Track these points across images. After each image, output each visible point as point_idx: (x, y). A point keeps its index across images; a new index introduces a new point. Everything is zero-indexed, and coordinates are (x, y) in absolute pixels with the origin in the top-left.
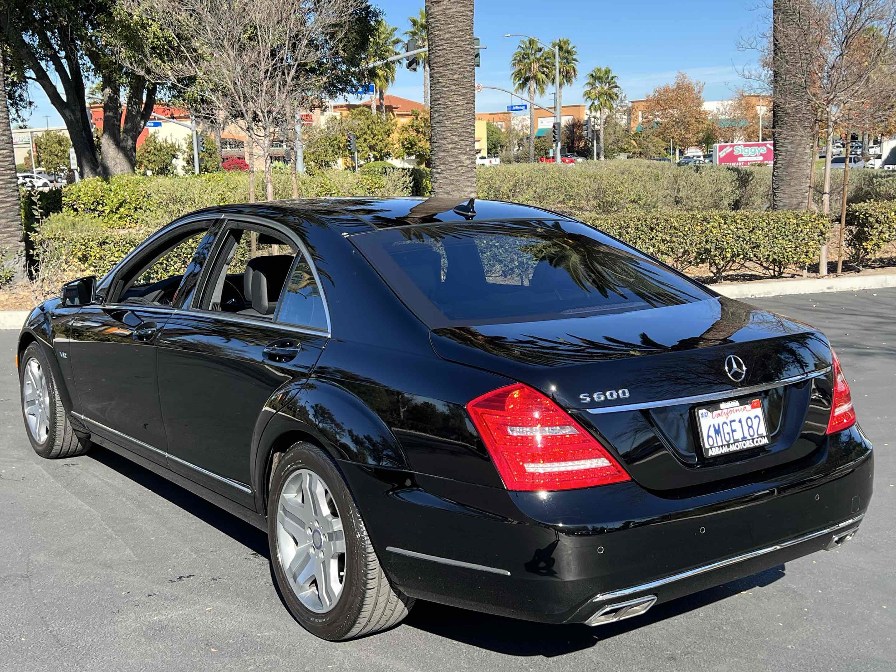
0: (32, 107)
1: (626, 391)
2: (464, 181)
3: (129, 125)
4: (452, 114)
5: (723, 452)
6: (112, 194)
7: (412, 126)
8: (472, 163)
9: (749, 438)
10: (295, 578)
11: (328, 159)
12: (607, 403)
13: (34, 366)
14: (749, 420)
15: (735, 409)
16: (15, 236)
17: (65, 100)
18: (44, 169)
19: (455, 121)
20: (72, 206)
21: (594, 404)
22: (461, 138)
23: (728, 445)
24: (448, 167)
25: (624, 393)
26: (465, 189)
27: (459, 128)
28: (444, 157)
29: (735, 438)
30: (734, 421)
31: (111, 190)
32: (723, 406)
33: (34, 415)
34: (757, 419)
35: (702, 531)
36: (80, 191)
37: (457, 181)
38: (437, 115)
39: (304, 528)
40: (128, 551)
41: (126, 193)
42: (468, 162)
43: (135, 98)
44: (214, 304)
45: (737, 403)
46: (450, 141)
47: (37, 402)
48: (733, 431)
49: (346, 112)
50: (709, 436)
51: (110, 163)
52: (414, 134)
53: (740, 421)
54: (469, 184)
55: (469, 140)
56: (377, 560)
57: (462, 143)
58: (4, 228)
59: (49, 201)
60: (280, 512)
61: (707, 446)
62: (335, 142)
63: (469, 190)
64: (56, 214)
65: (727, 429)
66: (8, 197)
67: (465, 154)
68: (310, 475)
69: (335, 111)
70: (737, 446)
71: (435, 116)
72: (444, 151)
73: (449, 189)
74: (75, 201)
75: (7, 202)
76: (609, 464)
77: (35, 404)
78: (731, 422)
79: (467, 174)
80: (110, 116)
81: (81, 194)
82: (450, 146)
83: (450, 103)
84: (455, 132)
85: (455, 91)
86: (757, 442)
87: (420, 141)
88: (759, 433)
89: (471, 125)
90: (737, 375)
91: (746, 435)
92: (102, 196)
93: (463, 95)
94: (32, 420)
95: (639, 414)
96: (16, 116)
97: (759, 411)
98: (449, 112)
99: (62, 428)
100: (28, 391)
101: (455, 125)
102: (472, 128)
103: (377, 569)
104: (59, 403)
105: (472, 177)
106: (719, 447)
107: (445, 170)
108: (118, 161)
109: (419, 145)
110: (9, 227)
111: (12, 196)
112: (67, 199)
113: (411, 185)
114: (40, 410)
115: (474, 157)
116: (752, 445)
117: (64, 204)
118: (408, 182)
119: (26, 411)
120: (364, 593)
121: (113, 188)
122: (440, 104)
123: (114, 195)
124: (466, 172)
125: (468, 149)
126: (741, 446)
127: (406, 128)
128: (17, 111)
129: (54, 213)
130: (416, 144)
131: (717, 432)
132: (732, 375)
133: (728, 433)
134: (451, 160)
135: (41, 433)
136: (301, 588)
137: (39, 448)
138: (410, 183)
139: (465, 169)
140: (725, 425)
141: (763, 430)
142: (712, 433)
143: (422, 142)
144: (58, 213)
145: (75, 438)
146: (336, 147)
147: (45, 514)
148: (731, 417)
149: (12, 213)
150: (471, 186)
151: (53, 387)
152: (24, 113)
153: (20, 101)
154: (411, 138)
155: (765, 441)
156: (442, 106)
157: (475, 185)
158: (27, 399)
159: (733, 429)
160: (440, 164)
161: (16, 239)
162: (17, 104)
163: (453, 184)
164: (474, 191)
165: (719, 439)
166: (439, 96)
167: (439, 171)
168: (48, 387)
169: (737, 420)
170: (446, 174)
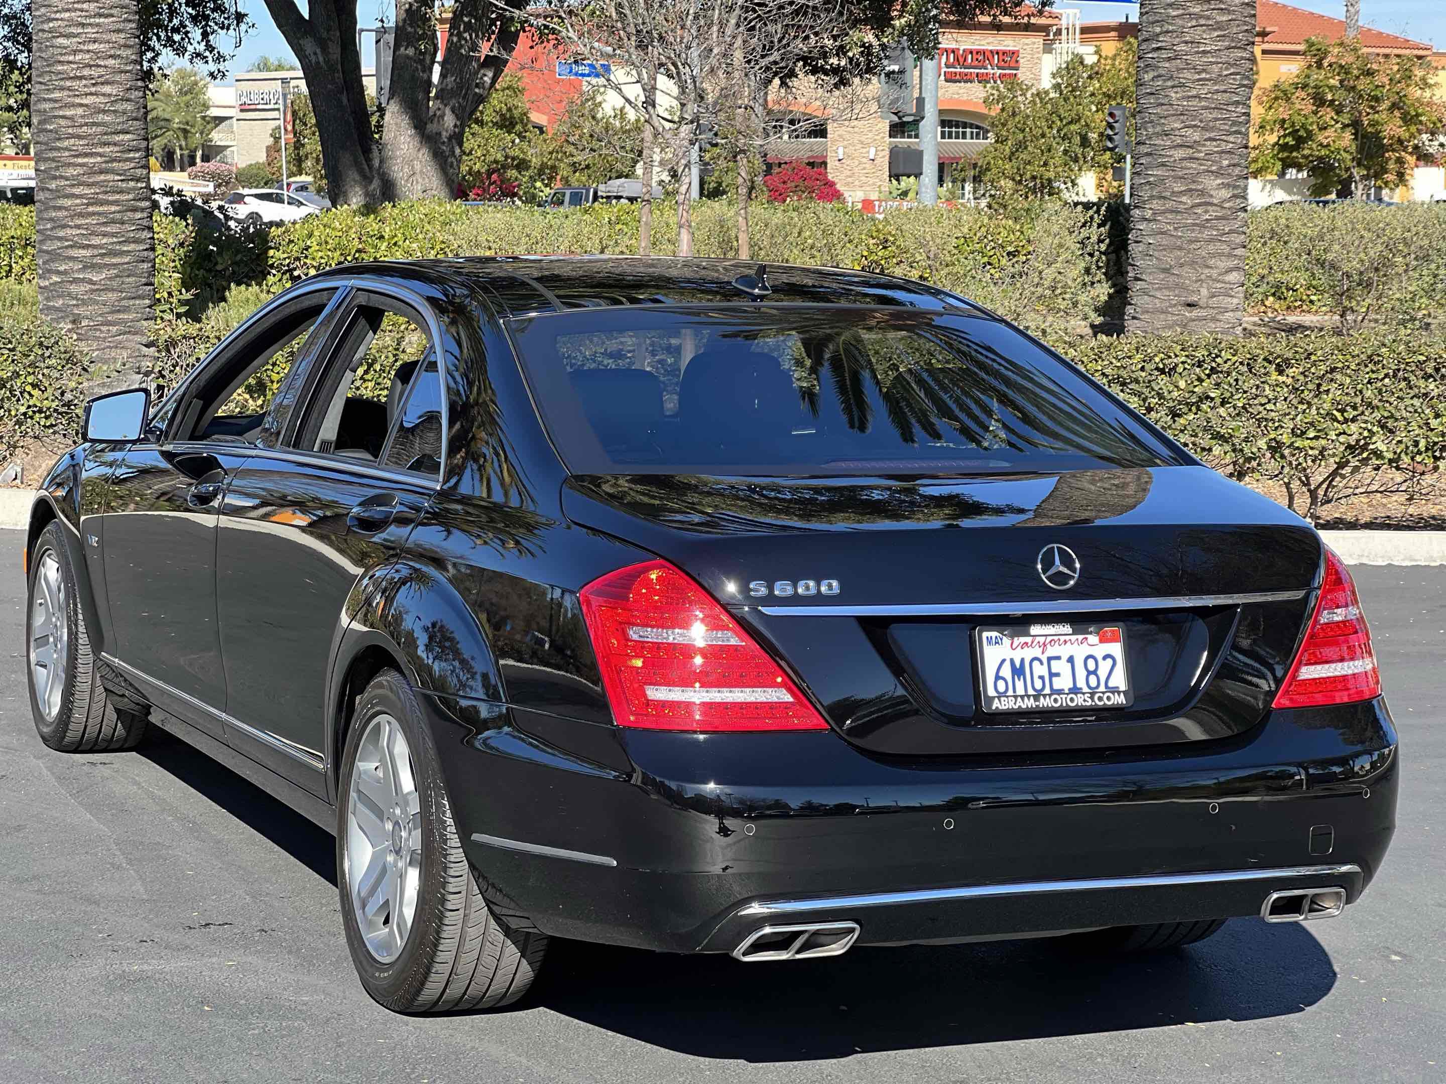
0: (243, 27)
1: (835, 583)
2: (1211, 241)
3: (450, 79)
4: (1187, 74)
5: (1024, 706)
6: (384, 246)
7: (1305, 86)
8: (1235, 196)
9: (1086, 689)
10: (364, 907)
11: (1051, 175)
12: (795, 600)
13: (51, 570)
14: (1091, 663)
15: (1062, 638)
16: (136, 333)
17: (307, 17)
18: (310, 179)
19: (1194, 92)
20: (291, 271)
21: (771, 600)
22: (1208, 135)
23: (1036, 698)
24: (1169, 205)
25: (830, 587)
26: (1212, 262)
27: (1206, 108)
28: (1162, 180)
29: (1056, 687)
30: (1058, 658)
31: (382, 237)
32: (1035, 630)
33: (45, 666)
34: (1109, 662)
35: (949, 824)
36: (310, 235)
37: (1191, 242)
38: (1151, 75)
39: (382, 820)
40: (139, 887)
41: (414, 245)
42: (1225, 194)
43: (470, 15)
44: (323, 442)
45: (1067, 629)
46: (1179, 141)
47: (51, 639)
48: (1052, 675)
49: (1110, 47)
50: (998, 677)
51: (399, 172)
52: (1308, 107)
53: (1071, 660)
54: (1226, 249)
55: (1231, 139)
56: (466, 862)
57: (1211, 146)
58: (112, 312)
59: (239, 257)
60: (353, 795)
61: (991, 692)
62: (1073, 127)
63: (1224, 264)
64: (243, 287)
65: (1040, 670)
66: (127, 242)
67: (1218, 174)
68: (389, 723)
69: (1083, 41)
70: (1056, 701)
71: (1147, 77)
72: (1163, 165)
73: (1169, 259)
74: (298, 259)
75: (122, 253)
76: (791, 700)
77: (48, 642)
78: (1050, 659)
79: (1221, 225)
80: (407, 57)
81: (313, 243)
82: (1179, 154)
83: (1183, 47)
84: (1194, 118)
85: (1199, 16)
86: (1100, 699)
87: (1323, 128)
88: (1110, 684)
89: (1237, 103)
90: (1059, 578)
91: (1081, 683)
92: (359, 251)
93: (1219, 26)
94: (41, 674)
95: (855, 624)
96: (202, 47)
97: (1116, 649)
98: (1179, 70)
99: (86, 687)
100: (39, 619)
101: (1195, 102)
102: (1240, 109)
103: (465, 877)
104: (83, 639)
105: (1231, 232)
106: (1016, 697)
107: (1164, 212)
108: (418, 167)
109: (1321, 138)
110: (126, 310)
111: (136, 241)
112: (279, 255)
113: (1103, 247)
114: (55, 656)
115: (1241, 183)
116: (1089, 703)
117: (272, 266)
118: (1094, 238)
119: (33, 656)
120: (441, 917)
121: (387, 232)
122: (1159, 49)
123: (389, 247)
124: (1218, 218)
125: (1225, 163)
126: (1063, 701)
127: (1285, 92)
128: (205, 35)
129: (239, 284)
130: (1310, 135)
131: (1018, 671)
132: (1047, 578)
133: (1042, 678)
134: (1178, 187)
135: (52, 699)
136: (371, 925)
137: (45, 730)
138: (1100, 241)
139: (1213, 212)
140: (1036, 664)
141: (1119, 680)
142: (1006, 672)
143: (1330, 132)
144: (248, 285)
145: (110, 708)
146: (1077, 140)
147: (19, 828)
148: (1051, 651)
149: (130, 279)
150: (1230, 255)
151: (75, 605)
152: (223, 40)
153: (213, 10)
154: (1296, 118)
155: (1120, 700)
156: (1164, 54)
157: (1240, 252)
158: (37, 634)
159: (1054, 671)
160: (1152, 197)
161: (138, 338)
162: (206, 18)
163: (1180, 248)
164: (1237, 269)
165: (1020, 685)
166: (1158, 30)
167: (1148, 214)
168: (68, 605)
169: (1065, 658)
170: (1165, 223)
